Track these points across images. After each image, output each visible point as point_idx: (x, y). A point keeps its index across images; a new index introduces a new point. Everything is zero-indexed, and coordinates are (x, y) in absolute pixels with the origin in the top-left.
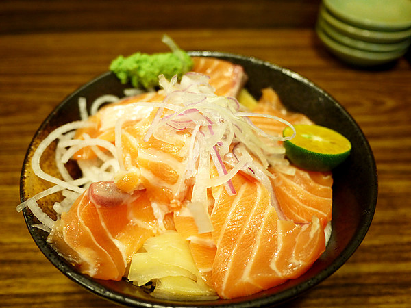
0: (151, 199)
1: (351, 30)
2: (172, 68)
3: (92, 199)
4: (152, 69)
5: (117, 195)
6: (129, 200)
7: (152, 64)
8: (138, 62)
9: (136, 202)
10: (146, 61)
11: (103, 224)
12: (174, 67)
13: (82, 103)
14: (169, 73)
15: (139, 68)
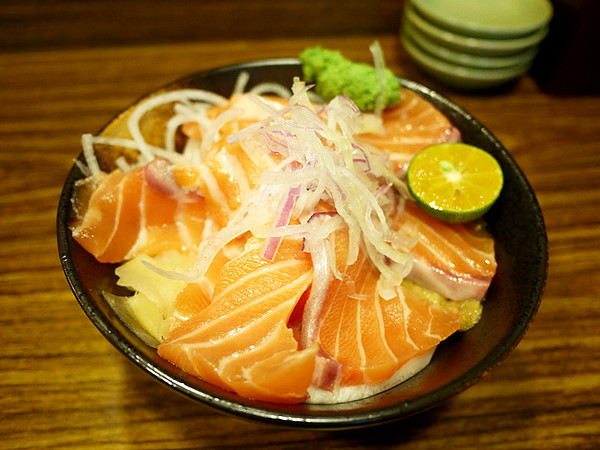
0: (207, 213)
1: (448, 37)
2: (362, 88)
3: (143, 172)
4: (337, 77)
5: (170, 183)
6: (182, 198)
7: (340, 72)
8: (326, 60)
9: (190, 206)
10: (336, 64)
11: (142, 205)
12: (366, 88)
13: (243, 80)
14: (356, 92)
15: (324, 69)
